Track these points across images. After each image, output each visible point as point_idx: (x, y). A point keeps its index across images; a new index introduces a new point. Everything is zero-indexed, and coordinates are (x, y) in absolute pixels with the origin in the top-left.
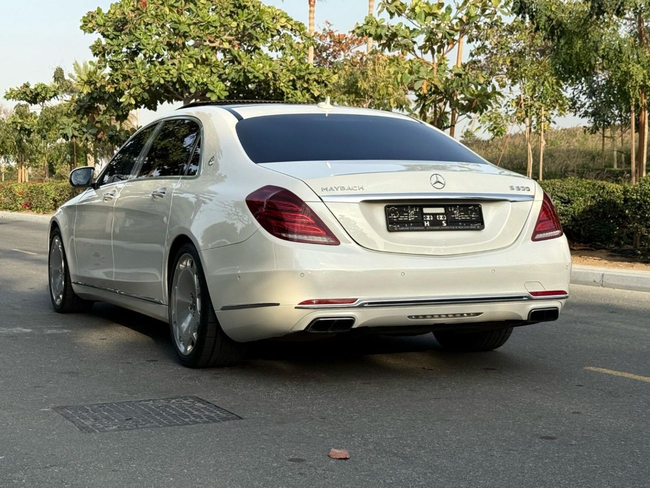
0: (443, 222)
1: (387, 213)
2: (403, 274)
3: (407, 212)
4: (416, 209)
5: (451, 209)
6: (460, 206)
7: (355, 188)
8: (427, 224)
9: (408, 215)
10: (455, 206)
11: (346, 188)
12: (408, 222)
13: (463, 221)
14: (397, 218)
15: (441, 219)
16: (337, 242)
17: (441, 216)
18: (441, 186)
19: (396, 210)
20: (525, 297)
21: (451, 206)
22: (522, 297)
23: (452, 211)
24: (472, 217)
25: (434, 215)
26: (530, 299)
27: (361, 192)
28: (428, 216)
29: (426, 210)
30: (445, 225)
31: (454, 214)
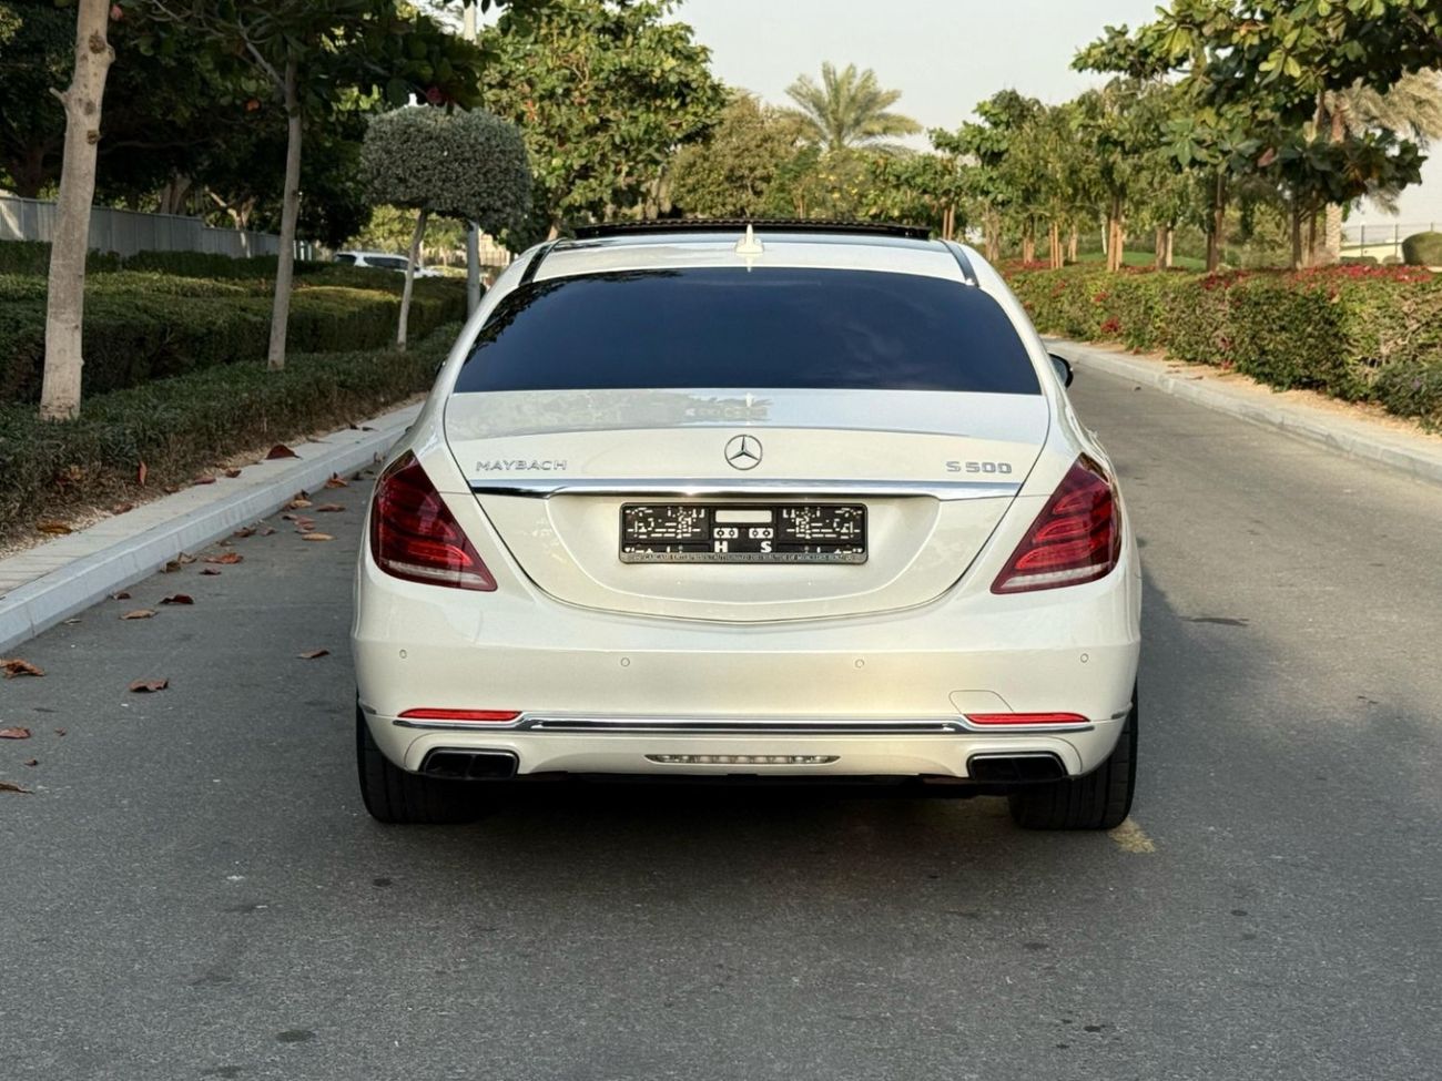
0: (764, 544)
1: (626, 522)
2: (625, 662)
3: (676, 520)
4: (699, 513)
5: (789, 513)
6: (813, 507)
7: (546, 466)
8: (721, 547)
9: (676, 528)
10: (799, 508)
11: (529, 465)
12: (674, 544)
13: (813, 544)
14: (648, 533)
15: (760, 536)
16: (491, 585)
17: (761, 531)
18: (751, 462)
19: (646, 516)
20: (950, 726)
21: (789, 507)
22: (940, 726)
23: (790, 519)
24: (839, 534)
25: (743, 527)
26: (959, 730)
27: (559, 474)
28: (727, 531)
29: (721, 516)
30: (769, 549)
31: (794, 526)
